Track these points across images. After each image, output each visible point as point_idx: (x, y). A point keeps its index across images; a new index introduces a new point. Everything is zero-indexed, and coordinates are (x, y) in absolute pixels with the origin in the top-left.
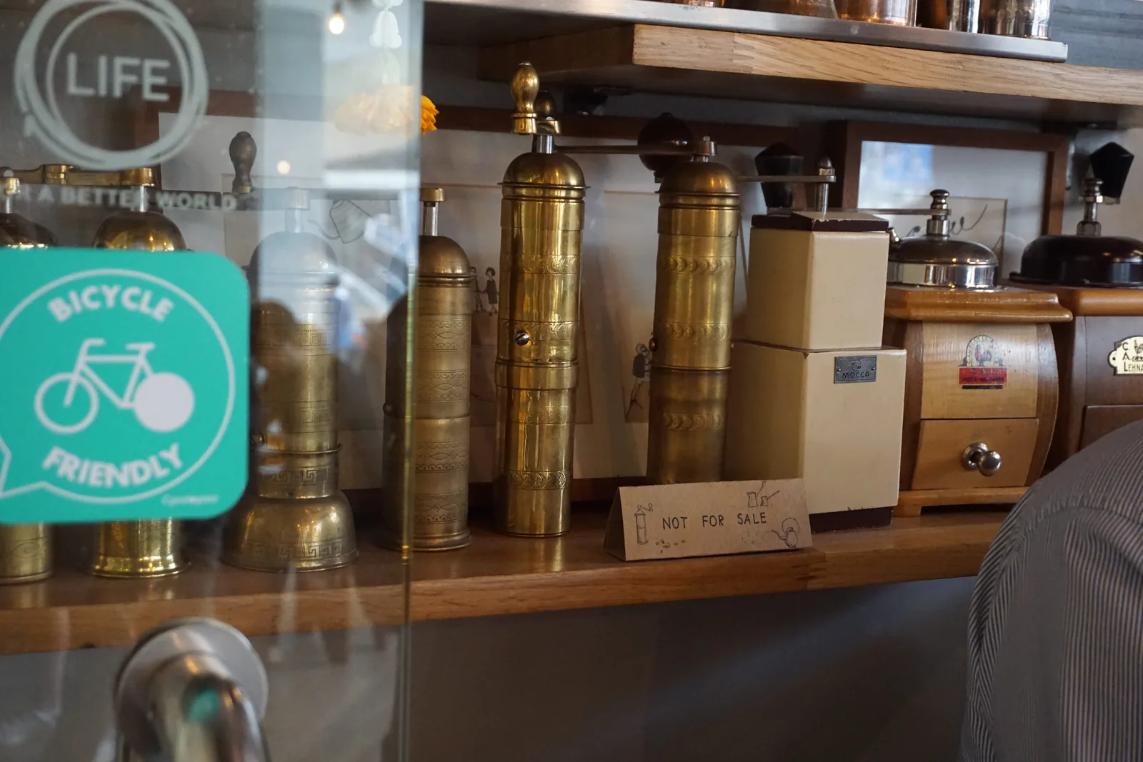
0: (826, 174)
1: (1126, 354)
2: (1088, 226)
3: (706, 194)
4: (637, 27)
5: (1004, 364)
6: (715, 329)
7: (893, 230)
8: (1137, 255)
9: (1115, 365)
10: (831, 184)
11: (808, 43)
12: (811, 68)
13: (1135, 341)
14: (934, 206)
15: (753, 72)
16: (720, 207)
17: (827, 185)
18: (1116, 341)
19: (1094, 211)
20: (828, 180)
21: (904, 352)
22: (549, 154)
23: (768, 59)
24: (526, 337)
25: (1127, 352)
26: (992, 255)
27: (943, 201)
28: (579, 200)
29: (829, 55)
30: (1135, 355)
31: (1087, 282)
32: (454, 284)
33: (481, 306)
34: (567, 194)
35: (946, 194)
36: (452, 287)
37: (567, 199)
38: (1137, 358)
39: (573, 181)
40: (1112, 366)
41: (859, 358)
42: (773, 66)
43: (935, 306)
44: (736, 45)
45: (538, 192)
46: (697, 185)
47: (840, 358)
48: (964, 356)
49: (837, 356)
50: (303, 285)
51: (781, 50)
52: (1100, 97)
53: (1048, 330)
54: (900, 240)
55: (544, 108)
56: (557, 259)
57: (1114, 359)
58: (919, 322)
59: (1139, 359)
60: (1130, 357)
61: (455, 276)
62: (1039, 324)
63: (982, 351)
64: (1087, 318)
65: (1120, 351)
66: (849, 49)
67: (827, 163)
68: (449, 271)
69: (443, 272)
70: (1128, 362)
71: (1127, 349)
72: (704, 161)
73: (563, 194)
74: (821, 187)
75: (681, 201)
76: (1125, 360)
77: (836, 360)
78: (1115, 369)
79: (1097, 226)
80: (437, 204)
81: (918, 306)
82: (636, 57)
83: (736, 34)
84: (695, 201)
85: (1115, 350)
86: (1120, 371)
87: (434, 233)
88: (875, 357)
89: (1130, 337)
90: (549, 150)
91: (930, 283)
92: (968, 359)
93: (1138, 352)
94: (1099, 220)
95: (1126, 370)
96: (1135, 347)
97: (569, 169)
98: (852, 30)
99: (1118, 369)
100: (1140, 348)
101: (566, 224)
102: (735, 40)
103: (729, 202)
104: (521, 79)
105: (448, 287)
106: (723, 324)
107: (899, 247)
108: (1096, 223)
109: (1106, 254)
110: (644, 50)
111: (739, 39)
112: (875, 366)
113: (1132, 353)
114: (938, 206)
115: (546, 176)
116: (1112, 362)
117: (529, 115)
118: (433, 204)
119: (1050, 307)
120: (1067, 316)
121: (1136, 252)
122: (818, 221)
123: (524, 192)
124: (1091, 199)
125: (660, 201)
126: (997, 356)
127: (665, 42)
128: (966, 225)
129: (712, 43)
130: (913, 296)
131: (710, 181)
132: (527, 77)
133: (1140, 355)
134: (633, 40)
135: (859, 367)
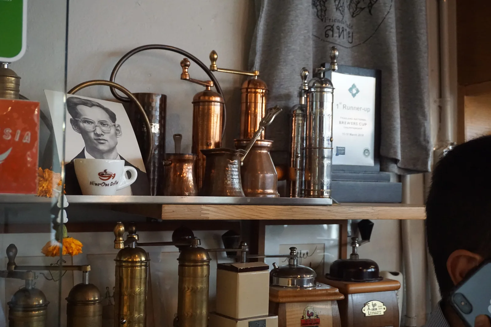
0: (244, 248)
1: (369, 308)
2: (353, 256)
3: (196, 261)
4: (163, 206)
5: (319, 317)
6: (201, 313)
7: (275, 264)
8: (372, 268)
9: (365, 313)
10: (247, 252)
11: (230, 206)
12: (232, 216)
13: (372, 302)
14: (291, 254)
15: (209, 219)
16: (202, 266)
17: (245, 252)
18: (365, 303)
19: (356, 250)
20: (245, 251)
21: (277, 317)
22: (134, 248)
23: (215, 214)
24: (124, 321)
25: (369, 307)
26: (314, 272)
27: (295, 252)
28: (146, 266)
29: (239, 210)
30: (372, 308)
31: (353, 279)
32: (94, 304)
33: (111, 303)
34: (141, 264)
35: (295, 249)
36: (93, 305)
37: (141, 266)
38: (373, 309)
39: (143, 259)
40: (363, 313)
41: (259, 321)
42: (218, 216)
43: (290, 297)
44: (203, 209)
45: (130, 265)
46: (193, 257)
47: (251, 322)
48: (302, 315)
49: (249, 321)
50: (32, 311)
51: (220, 210)
52: (346, 217)
53: (336, 302)
54: (278, 267)
55: (133, 229)
56: (137, 289)
57: (364, 310)
58: (284, 303)
59: (374, 310)
60: (371, 309)
61: (95, 301)
62: (332, 301)
63: (310, 313)
64: (353, 294)
65: (366, 307)
66: (247, 208)
67: (245, 244)
68: (92, 299)
69: (90, 299)
70: (370, 311)
71: (369, 306)
72: (195, 247)
73: (139, 264)
74: (243, 253)
75: (187, 264)
76: (369, 310)
77: (249, 322)
78: (365, 314)
79: (357, 256)
80: (88, 272)
81: (283, 297)
82: (163, 217)
83: (202, 205)
84: (192, 264)
85: (365, 307)
86: (367, 315)
87: (87, 283)
88: (265, 320)
89: (370, 301)
90: (134, 247)
91: (290, 286)
92: (304, 316)
93: (374, 307)
94: (357, 253)
95: (369, 314)
96: (372, 305)
97: (142, 254)
98: (247, 200)
99: (366, 314)
100: (374, 305)
101: (141, 276)
102: (202, 208)
103: (205, 263)
104: (118, 228)
105: (92, 305)
106: (204, 311)
107: (278, 270)
108: (357, 254)
109: (361, 268)
110: (166, 214)
111: (203, 207)
112: (265, 324)
113: (371, 307)
114: (293, 254)
115: (132, 257)
116: (363, 311)
117: (121, 242)
118: (87, 272)
119: (335, 294)
120: (342, 297)
121: (372, 266)
122: (240, 269)
123: (124, 264)
124: (354, 245)
125: (179, 263)
126: (315, 314)
127: (174, 210)
128: (309, 255)
129: (193, 209)
130: (281, 292)
131: (198, 255)
132: (120, 227)
133: (374, 308)
134: (162, 211)
135: (259, 325)
